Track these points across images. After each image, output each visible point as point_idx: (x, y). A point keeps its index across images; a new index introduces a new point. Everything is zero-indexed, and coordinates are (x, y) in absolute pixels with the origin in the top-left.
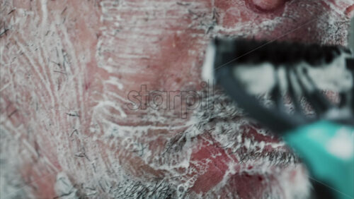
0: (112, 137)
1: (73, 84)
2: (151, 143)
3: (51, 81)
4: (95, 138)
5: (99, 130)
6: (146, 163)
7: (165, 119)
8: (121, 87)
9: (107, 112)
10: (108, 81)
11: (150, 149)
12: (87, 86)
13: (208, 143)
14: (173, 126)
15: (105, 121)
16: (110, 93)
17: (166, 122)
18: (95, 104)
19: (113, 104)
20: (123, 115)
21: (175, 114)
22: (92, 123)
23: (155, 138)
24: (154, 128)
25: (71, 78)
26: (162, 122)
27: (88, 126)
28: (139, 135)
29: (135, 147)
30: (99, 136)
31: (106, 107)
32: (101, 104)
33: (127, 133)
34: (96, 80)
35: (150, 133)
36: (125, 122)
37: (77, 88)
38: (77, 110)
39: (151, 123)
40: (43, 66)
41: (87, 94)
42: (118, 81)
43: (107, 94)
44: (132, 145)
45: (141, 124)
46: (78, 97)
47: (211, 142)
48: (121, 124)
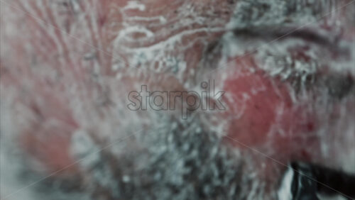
0: (139, 65)
1: (85, 23)
2: (186, 53)
3: (55, 25)
4: (119, 76)
5: (123, 65)
6: (181, 81)
7: (203, 19)
8: (142, 7)
9: (130, 40)
10: (127, 7)
11: (185, 60)
12: (102, 21)
13: (248, 71)
14: (213, 27)
15: (128, 50)
16: (131, 19)
17: (204, 22)
18: (114, 37)
19: (135, 29)
20: (150, 34)
21: (215, 13)
22: (113, 60)
23: (191, 44)
24: (190, 32)
25: (81, 17)
26: (201, 23)
27: (109, 65)
28: (171, 48)
29: (168, 64)
30: (124, 71)
31: (128, 35)
32: (122, 34)
33: (157, 52)
34: (112, 11)
35: (185, 40)
36: (152, 41)
37: (90, 26)
38: (93, 51)
39: (186, 28)
40: (43, 9)
41: (104, 30)
42: (138, 3)
43: (128, 22)
44: (164, 64)
45: (173, 34)
46: (93, 35)
47: (252, 70)
48: (148, 45)
